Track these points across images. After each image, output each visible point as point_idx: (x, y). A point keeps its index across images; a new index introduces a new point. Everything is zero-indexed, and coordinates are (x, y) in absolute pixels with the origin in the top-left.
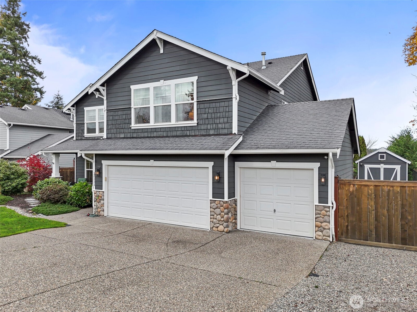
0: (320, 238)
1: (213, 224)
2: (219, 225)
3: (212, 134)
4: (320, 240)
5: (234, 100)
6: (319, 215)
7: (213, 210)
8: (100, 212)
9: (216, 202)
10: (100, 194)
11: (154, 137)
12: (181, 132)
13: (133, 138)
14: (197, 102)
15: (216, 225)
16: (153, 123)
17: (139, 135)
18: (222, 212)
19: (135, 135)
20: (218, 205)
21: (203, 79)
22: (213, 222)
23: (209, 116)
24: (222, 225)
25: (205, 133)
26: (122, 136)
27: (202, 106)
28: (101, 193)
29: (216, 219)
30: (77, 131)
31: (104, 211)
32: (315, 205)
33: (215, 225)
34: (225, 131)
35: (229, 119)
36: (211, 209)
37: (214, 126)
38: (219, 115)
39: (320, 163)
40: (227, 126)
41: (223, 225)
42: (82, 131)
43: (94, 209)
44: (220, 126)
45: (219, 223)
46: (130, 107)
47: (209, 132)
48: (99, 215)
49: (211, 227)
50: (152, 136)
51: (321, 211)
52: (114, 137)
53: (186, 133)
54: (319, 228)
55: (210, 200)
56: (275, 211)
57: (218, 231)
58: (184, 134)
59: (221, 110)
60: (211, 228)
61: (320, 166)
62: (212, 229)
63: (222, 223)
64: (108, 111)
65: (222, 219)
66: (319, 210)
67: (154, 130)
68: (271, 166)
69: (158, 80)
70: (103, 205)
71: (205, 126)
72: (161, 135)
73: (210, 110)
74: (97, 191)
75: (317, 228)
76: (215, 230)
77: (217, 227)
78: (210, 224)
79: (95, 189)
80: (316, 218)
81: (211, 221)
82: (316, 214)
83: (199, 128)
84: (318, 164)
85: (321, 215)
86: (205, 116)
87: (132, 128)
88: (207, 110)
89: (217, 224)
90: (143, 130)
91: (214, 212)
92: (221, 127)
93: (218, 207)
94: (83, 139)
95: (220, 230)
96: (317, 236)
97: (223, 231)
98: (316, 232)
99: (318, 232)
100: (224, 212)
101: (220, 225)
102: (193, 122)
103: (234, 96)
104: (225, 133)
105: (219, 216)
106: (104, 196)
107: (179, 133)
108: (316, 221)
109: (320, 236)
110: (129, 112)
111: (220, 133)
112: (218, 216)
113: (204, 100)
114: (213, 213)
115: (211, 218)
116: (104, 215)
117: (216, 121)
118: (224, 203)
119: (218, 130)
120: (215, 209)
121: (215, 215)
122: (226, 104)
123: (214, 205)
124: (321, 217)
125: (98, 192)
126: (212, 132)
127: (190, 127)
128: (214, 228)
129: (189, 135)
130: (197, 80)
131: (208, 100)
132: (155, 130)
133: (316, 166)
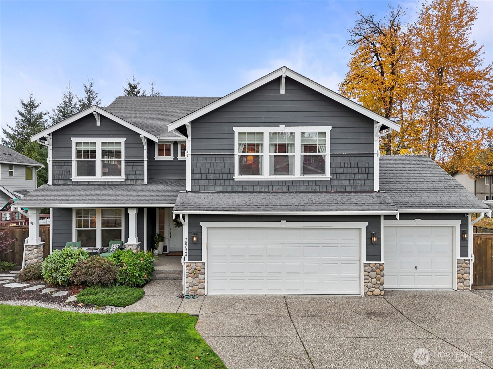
0: (462, 288)
1: (367, 288)
2: (374, 289)
3: (349, 190)
4: (461, 290)
5: (375, 156)
6: (460, 268)
7: (368, 273)
8: (197, 291)
9: (371, 265)
10: (196, 266)
11: (269, 192)
12: (308, 187)
13: (236, 192)
14: (331, 154)
15: (372, 290)
16: (269, 174)
17: (246, 189)
18: (377, 275)
19: (240, 189)
20: (372, 268)
21: (338, 130)
22: (367, 286)
23: (346, 171)
24: (378, 288)
25: (341, 189)
26: (219, 189)
27: (336, 159)
28: (199, 265)
29: (371, 283)
30: (55, 172)
31: (205, 288)
32: (457, 259)
33: (370, 290)
34: (366, 188)
35: (369, 176)
36: (365, 272)
37: (352, 182)
38: (358, 170)
39: (461, 221)
40: (367, 182)
41: (380, 288)
42: (67, 172)
43: (186, 287)
44: (358, 182)
45: (374, 287)
46: (233, 153)
47: (345, 188)
48: (196, 294)
49: (366, 292)
50: (266, 190)
51: (462, 264)
52: (204, 190)
53: (315, 188)
54: (461, 280)
55: (364, 263)
56: (416, 267)
57: (373, 295)
58: (312, 189)
59: (360, 165)
60: (364, 293)
61: (461, 223)
62: (366, 294)
63: (378, 287)
64: (193, 156)
65: (379, 282)
66: (460, 263)
67: (270, 183)
68: (416, 224)
69: (277, 124)
70: (204, 281)
71: (341, 182)
72: (279, 189)
73: (346, 164)
74: (191, 263)
75: (459, 280)
76: (370, 295)
77: (372, 292)
78: (363, 289)
79: (188, 260)
80: (458, 271)
81: (364, 286)
82: (458, 267)
83: (333, 183)
84: (460, 222)
85: (462, 268)
86: (340, 171)
87: (235, 180)
88: (342, 164)
89: (373, 287)
90: (251, 183)
91: (368, 275)
92: (360, 183)
93: (374, 270)
94: (69, 183)
95: (376, 294)
96: (459, 288)
97: (380, 295)
98: (458, 283)
99: (459, 283)
100: (380, 274)
101: (376, 288)
102: (324, 176)
103: (375, 152)
104: (365, 189)
105: (375, 279)
106: (204, 268)
107: (304, 188)
108: (458, 274)
109: (461, 286)
110: (230, 159)
111: (359, 189)
112: (373, 279)
113: (340, 153)
114: (367, 277)
115: (364, 282)
116: (205, 294)
117: (353, 176)
118: (380, 265)
119: (356, 187)
120: (369, 272)
121: (370, 279)
122: (367, 159)
123: (369, 269)
124: (462, 269)
125: (192, 265)
126: (348, 189)
127: (320, 182)
128: (369, 293)
129: (319, 190)
130: (330, 131)
131: (346, 153)
132: (272, 183)
133: (457, 223)
